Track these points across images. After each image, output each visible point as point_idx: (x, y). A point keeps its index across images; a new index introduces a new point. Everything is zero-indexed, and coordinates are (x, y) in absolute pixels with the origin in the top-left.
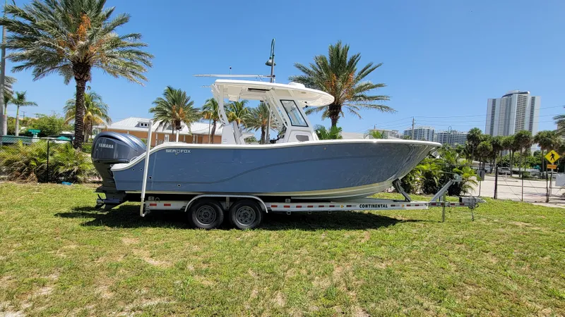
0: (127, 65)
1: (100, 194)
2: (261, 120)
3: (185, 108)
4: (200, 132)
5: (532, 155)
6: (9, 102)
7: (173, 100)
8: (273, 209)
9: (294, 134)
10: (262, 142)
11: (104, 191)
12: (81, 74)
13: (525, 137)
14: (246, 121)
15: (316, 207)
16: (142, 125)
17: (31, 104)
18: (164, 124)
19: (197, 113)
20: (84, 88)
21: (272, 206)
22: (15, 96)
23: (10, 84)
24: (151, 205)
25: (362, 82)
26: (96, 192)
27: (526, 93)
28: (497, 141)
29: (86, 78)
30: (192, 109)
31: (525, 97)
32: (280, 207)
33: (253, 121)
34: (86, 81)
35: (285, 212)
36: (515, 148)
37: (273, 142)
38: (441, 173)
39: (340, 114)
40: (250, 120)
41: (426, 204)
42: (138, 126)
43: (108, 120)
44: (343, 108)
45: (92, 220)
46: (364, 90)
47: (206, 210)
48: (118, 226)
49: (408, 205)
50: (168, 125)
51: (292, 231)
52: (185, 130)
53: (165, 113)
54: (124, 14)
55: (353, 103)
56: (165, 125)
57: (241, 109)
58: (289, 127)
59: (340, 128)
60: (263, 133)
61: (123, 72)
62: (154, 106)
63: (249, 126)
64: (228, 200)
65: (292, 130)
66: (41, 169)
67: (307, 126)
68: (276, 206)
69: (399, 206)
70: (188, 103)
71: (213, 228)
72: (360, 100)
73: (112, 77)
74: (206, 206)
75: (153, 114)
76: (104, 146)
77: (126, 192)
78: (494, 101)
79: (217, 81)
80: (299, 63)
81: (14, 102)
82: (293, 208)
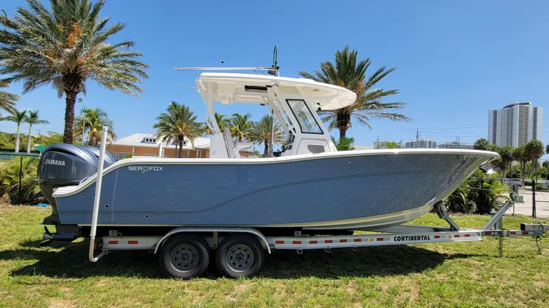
0: (119, 75)
1: (48, 226)
2: (264, 134)
3: (188, 123)
4: (203, 147)
5: (541, 166)
6: (22, 120)
7: (177, 115)
8: (278, 246)
9: (305, 144)
10: (266, 155)
11: (53, 223)
12: (71, 85)
13: (537, 147)
14: (249, 135)
15: (336, 241)
16: (147, 140)
17: (43, 122)
18: (167, 139)
19: (200, 128)
20: (74, 101)
21: (277, 242)
22: (28, 115)
23: (15, 102)
24: (110, 242)
25: (373, 89)
26: (44, 223)
27: (528, 104)
28: (506, 151)
29: (76, 90)
30: (195, 124)
31: (527, 108)
32: (288, 243)
33: (256, 135)
34: (77, 93)
35: (294, 251)
36: (526, 158)
37: (277, 154)
38: (469, 188)
39: (348, 125)
40: (254, 134)
41: (478, 234)
42: (143, 142)
43: (113, 136)
44: (351, 117)
45: (32, 262)
46: (376, 97)
47: (185, 250)
48: (60, 276)
49: (456, 236)
50: (172, 140)
51: (305, 279)
52: (188, 146)
53: (168, 128)
54: (119, 24)
55: (363, 113)
56: (169, 140)
57: (244, 123)
58: (298, 135)
59: (352, 139)
60: (267, 147)
61: (117, 83)
62: (158, 122)
63: (252, 140)
64: (216, 235)
65: (302, 139)
66: (15, 188)
67: (322, 133)
68: (282, 242)
69: (444, 237)
70: (191, 118)
71: (194, 276)
72: (372, 108)
73: (108, 89)
74: (183, 246)
75: (157, 129)
76: (53, 162)
77: (79, 225)
78: (495, 112)
79: (203, 74)
80: (303, 71)
81: (27, 120)
82: (306, 244)
